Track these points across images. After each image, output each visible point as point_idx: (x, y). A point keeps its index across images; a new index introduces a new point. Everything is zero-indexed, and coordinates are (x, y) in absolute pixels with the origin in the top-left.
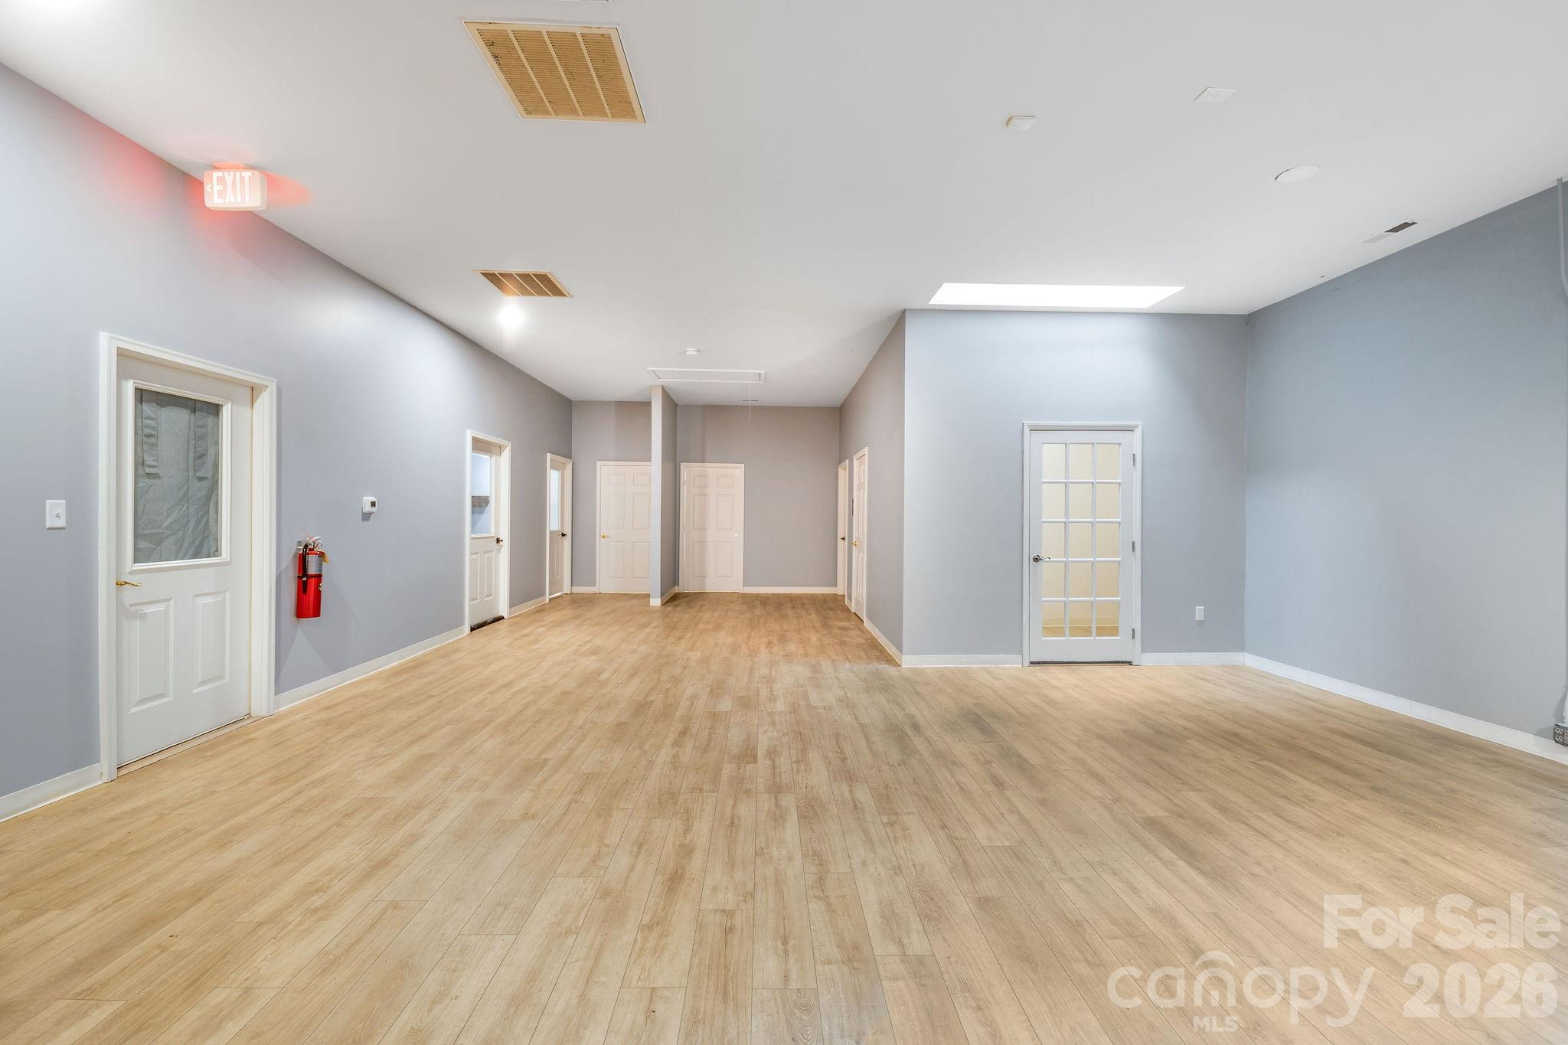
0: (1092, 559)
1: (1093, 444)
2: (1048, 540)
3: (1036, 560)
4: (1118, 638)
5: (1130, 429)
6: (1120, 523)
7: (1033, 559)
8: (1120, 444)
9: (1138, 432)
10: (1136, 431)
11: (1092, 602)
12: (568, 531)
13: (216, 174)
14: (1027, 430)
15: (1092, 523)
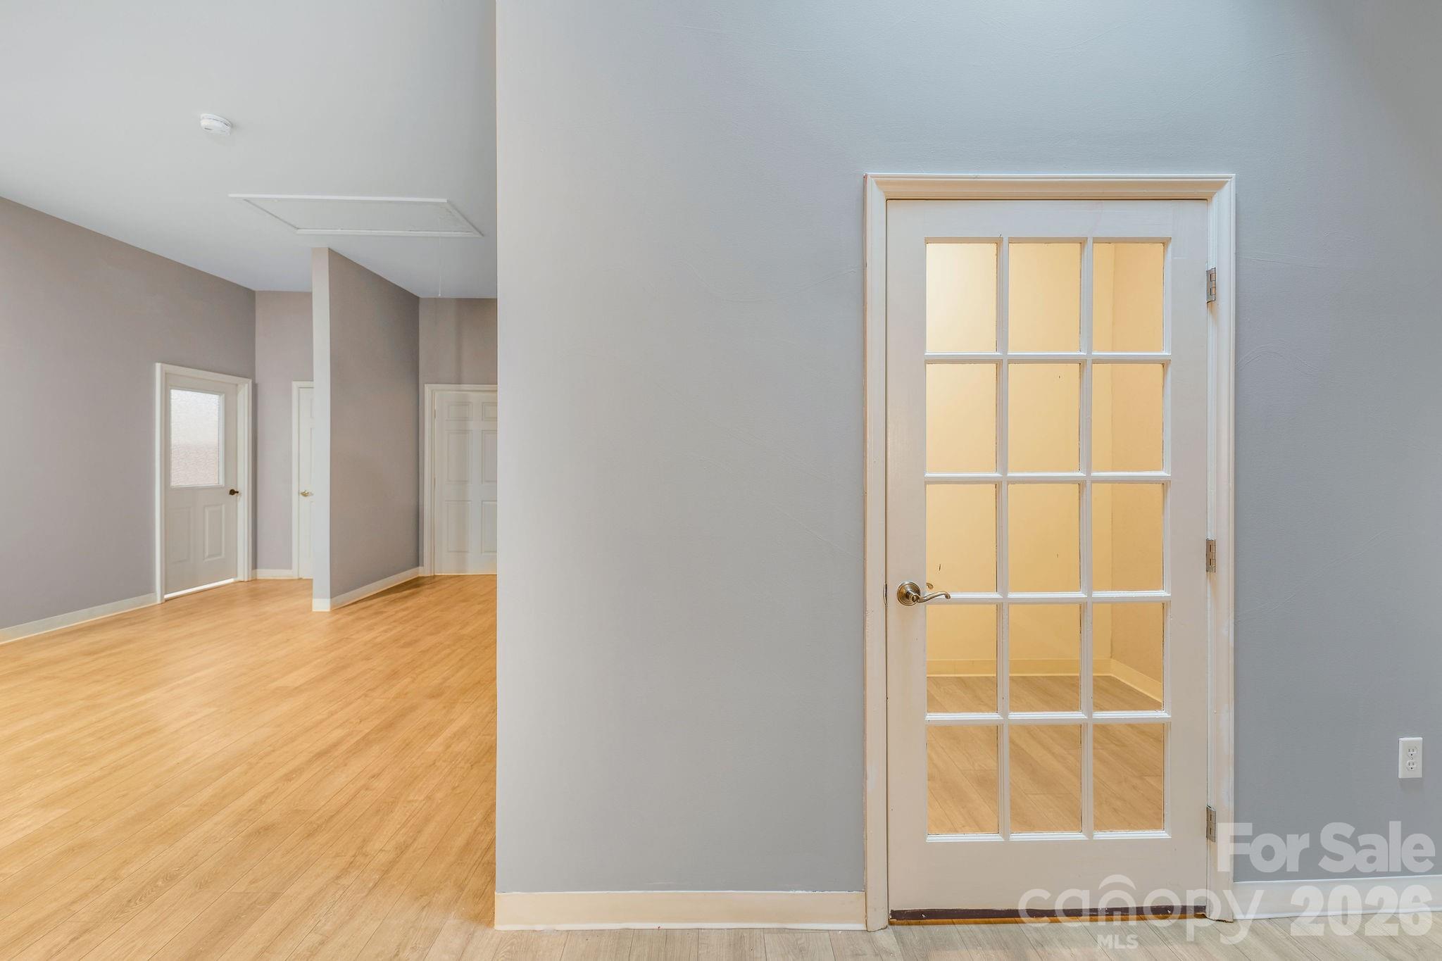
0: (1080, 595)
1: (1082, 242)
3: (909, 596)
4: (1162, 834)
5: (1199, 196)
6: (1165, 484)
7: (899, 593)
8: (1165, 242)
9: (1225, 201)
10: (1215, 199)
12: (243, 485)
14: (875, 198)
15: (1081, 484)
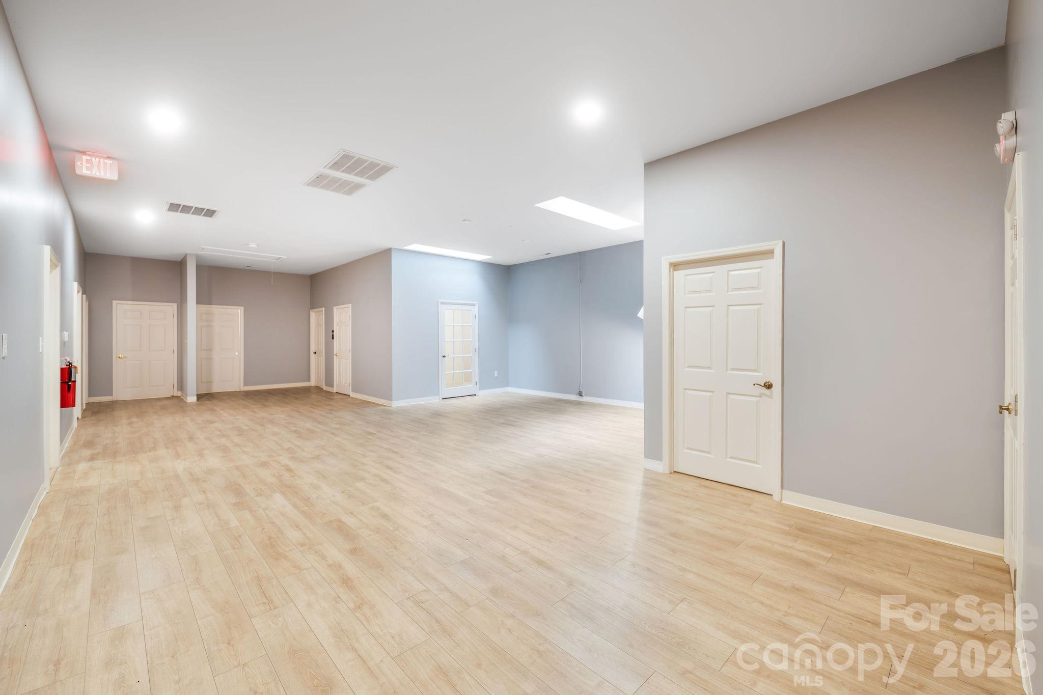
0: (463, 355)
1: (462, 310)
2: (447, 349)
3: (444, 357)
4: (472, 385)
6: (471, 341)
8: (471, 311)
10: (476, 306)
11: (463, 372)
13: (85, 157)
14: (439, 304)
15: (462, 341)
